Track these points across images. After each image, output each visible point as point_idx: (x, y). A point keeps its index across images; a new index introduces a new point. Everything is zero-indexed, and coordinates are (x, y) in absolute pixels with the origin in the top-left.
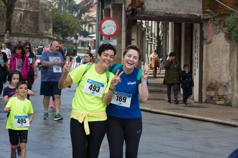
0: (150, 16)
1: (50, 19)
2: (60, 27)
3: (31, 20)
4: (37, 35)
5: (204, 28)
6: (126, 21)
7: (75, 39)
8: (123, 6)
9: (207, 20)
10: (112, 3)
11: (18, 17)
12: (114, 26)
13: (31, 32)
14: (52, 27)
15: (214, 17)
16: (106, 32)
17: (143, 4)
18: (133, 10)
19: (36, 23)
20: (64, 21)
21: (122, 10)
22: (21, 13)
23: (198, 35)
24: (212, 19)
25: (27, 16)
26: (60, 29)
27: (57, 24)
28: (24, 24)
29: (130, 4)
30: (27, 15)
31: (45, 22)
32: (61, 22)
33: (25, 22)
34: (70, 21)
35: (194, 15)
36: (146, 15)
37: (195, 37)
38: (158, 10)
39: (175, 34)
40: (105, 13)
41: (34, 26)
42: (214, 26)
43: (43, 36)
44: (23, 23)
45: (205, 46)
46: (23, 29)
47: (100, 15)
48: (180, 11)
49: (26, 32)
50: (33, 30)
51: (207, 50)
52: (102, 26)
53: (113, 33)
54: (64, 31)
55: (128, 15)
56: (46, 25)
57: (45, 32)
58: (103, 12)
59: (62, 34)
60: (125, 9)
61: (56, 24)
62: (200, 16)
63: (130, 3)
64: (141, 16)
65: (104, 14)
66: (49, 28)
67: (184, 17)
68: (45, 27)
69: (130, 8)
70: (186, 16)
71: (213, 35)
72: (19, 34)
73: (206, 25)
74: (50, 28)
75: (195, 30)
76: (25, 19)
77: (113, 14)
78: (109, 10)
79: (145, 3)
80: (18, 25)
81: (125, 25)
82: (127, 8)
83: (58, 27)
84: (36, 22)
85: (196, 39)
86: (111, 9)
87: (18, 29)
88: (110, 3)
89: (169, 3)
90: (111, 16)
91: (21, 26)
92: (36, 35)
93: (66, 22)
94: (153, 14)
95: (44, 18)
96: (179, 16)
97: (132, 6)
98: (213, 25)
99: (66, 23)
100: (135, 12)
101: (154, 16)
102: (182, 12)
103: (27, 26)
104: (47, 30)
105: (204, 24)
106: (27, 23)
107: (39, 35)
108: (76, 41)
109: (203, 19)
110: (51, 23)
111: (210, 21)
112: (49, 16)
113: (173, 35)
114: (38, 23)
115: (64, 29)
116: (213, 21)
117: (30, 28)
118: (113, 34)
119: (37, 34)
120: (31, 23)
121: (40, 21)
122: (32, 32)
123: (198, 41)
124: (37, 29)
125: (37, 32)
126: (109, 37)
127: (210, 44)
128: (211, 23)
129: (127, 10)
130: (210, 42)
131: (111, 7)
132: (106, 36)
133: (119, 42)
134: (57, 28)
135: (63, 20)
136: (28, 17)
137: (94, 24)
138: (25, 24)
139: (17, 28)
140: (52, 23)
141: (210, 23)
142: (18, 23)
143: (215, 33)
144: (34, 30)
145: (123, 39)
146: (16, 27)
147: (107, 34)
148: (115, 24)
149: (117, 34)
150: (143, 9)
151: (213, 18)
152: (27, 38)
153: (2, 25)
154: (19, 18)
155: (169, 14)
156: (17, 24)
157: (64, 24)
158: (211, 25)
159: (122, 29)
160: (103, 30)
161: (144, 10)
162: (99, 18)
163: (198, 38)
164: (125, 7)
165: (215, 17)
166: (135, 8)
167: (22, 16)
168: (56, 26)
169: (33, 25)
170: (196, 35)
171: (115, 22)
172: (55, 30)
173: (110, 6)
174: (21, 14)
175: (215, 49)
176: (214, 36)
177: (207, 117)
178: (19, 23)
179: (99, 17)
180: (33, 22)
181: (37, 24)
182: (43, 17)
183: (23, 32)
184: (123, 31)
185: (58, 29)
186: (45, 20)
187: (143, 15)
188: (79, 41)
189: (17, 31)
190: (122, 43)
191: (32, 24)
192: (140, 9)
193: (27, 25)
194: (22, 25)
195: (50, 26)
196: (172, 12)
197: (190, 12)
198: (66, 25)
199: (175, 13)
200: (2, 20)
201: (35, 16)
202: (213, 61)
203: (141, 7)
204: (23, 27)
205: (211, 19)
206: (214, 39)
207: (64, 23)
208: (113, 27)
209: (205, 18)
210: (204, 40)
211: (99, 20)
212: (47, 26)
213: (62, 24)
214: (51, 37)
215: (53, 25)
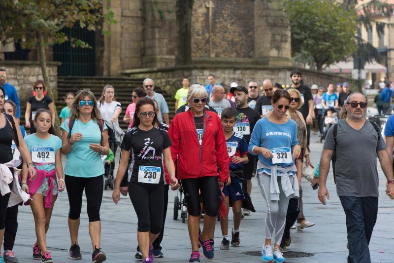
1: (284, 17)
2: (310, 37)
3: (233, 23)
4: (252, 63)
7: (355, 68)
11: (200, 15)
13: (235, 54)
14: (289, 40)
19: (248, 31)
20: (319, 21)
22: (208, 6)
25: (223, 12)
26: (311, 42)
27: (301, 31)
28: (215, 36)
30: (222, 9)
31: (273, 26)
32: (313, 24)
33: (217, 30)
34: (336, 21)
41: (242, 40)
43: (268, 64)
44: (213, 32)
46: (214, 48)
49: (223, 57)
50: (241, 49)
54: (321, 47)
56: (273, 35)
57: (274, 53)
59: (315, 57)
61: (298, 31)
66: (282, 41)
68: (273, 41)
72: (204, 62)
74: (286, 41)
76: (217, 20)
80: (200, 38)
83: (306, 38)
84: (248, 29)
87: (200, 49)
91: (208, 42)
92: (248, 63)
93: (325, 23)
95: (266, 16)
99: (325, 26)
103: (223, 40)
104: (278, 48)
106: (225, 32)
107: (257, 63)
108: (359, 73)
110: (287, 27)
112: (280, 10)
114: (252, 29)
115: (320, 43)
117: (233, 43)
119: (250, 60)
120: (234, 32)
121: (259, 22)
122: (238, 55)
124: (251, 46)
125: (251, 53)
134: (301, 41)
135: (316, 18)
136: (225, 16)
138: (218, 35)
139: (198, 47)
140: (289, 28)
142: (201, 32)
144: (244, 50)
146: (196, 43)
152: (238, 72)
153: (161, 39)
154: (201, 19)
156: (198, 35)
157: (321, 29)
167: (211, 14)
168: (298, 34)
169: (240, 35)
172: (296, 46)
174: (208, 8)
178: (203, 33)
180: (239, 29)
181: (250, 34)
182: (264, 13)
183: (213, 55)
185: (305, 42)
186: (271, 20)
188: (367, 74)
189: (197, 54)
191: (237, 34)
193: (224, 37)
194: (209, 37)
195: (286, 35)
198: (326, 30)
200: (158, 27)
201: (243, 12)
204: (214, 43)
207: (321, 26)
212: (278, 38)
213: (315, 29)
214: (290, 64)
215: (292, 34)
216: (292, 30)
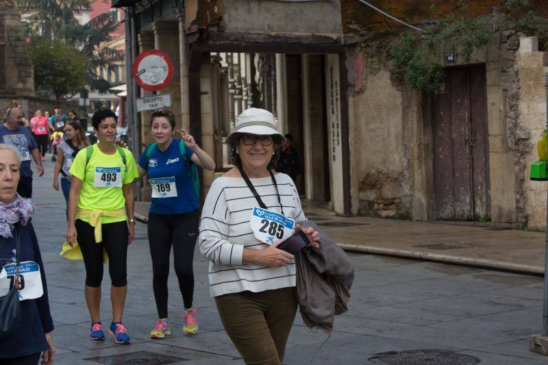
0: (236, 43)
1: (28, 58)
2: (49, 74)
4: (4, 93)
5: (347, 63)
6: (187, 55)
7: (81, 97)
8: (180, 25)
9: (354, 46)
10: (157, 19)
12: (164, 67)
14: (33, 76)
15: (366, 40)
16: (146, 80)
17: (221, 19)
18: (201, 31)
20: (57, 62)
21: (178, 33)
23: (337, 77)
24: (363, 45)
26: (51, 78)
27: (43, 69)
29: (195, 21)
31: (19, 65)
32: (52, 64)
34: (69, 61)
35: (325, 36)
36: (227, 42)
37: (330, 83)
38: (252, 29)
39: (288, 78)
40: (142, 41)
42: (368, 57)
43: (15, 94)
45: (351, 100)
47: (133, 45)
48: (297, 30)
51: (356, 105)
52: (139, 69)
53: (162, 82)
54: (58, 81)
55: (191, 44)
56: (20, 72)
57: (20, 85)
58: (139, 39)
59: (54, 88)
60: (184, 31)
61: (41, 69)
62: (339, 38)
63: (194, 18)
64: (217, 43)
65: (140, 43)
66: (26, 77)
67: (307, 42)
68: (20, 76)
69: (195, 28)
70: (310, 39)
71: (367, 75)
73: (352, 56)
74: (29, 77)
75: (329, 67)
77: (160, 41)
78: (151, 34)
79: (226, 18)
81: (186, 64)
82: (189, 29)
83: (47, 75)
85: (332, 86)
86: (155, 32)
88: (152, 21)
89: (274, 14)
90: (156, 47)
93: (61, 63)
94: (243, 38)
95: (14, 57)
96: (295, 41)
97: (199, 25)
98: (366, 55)
99: (61, 65)
100: (205, 36)
101: (245, 42)
102: (301, 33)
104: (24, 82)
105: (347, 55)
107: (8, 93)
108: (85, 101)
109: (345, 45)
110: (30, 66)
111: (359, 49)
112: (24, 53)
113: (285, 81)
114: (3, 67)
115: (58, 78)
116: (365, 47)
118: (161, 84)
119: (2, 91)
121: (8, 63)
123: (336, 91)
124: (3, 80)
125: (3, 86)
126: (154, 90)
127: (361, 95)
128: (361, 53)
129: (187, 32)
130: (361, 91)
131: (154, 28)
132: (147, 87)
133: (176, 99)
134: (43, 77)
135: (55, 60)
137: (120, 65)
140: (32, 67)
141: (360, 51)
143: (371, 73)
145: (184, 93)
147: (149, 83)
148: (165, 63)
149: (170, 84)
150: (221, 30)
151: (364, 43)
155: (275, 37)
157: (58, 68)
158: (360, 55)
159: (179, 72)
160: (142, 77)
161: (223, 32)
162: (131, 53)
163: (336, 84)
164: (183, 27)
165: (369, 39)
166: (205, 27)
168: (41, 72)
170: (332, 77)
171: (165, 59)
172: (39, 80)
173: (153, 26)
175: (371, 105)
176: (369, 77)
177: (363, 243)
179: (131, 50)
182: (13, 55)
184: (183, 77)
185: (46, 78)
186: (17, 61)
187: (222, 42)
188: (91, 102)
190: (182, 102)
192: (215, 29)
195: (29, 72)
196: (281, 33)
197: (318, 32)
198: (62, 69)
199: (287, 35)
202: (370, 128)
203: (218, 24)
205: (361, 45)
206: (369, 85)
207: (58, 66)
208: (162, 70)
209: (349, 42)
210: (349, 88)
211: (131, 57)
212: (24, 74)
213: (54, 68)
214: (33, 95)
215: (35, 71)
216: (35, 69)
